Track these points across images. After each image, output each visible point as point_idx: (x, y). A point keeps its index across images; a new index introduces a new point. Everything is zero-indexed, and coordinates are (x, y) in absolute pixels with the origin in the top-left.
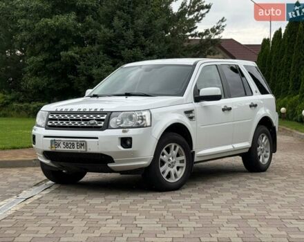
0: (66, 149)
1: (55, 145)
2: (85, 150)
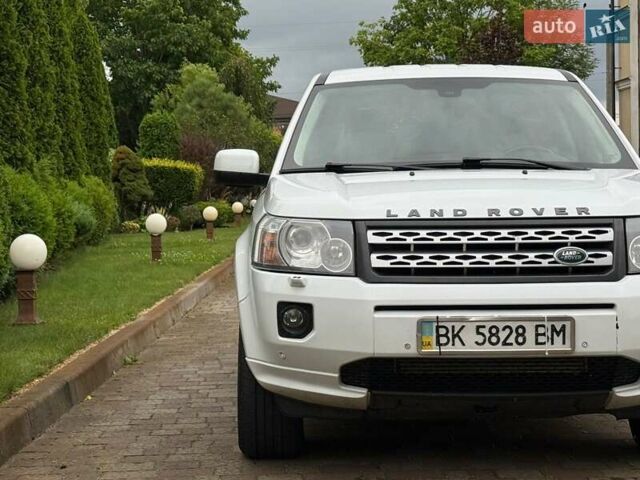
1: (439, 336)
2: (567, 348)
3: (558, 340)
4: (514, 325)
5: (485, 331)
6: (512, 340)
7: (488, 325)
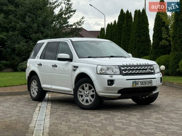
0: (142, 86)
1: (135, 84)
2: (151, 85)
3: (150, 84)
4: (145, 82)
5: (141, 83)
6: (145, 84)
7: (142, 82)
